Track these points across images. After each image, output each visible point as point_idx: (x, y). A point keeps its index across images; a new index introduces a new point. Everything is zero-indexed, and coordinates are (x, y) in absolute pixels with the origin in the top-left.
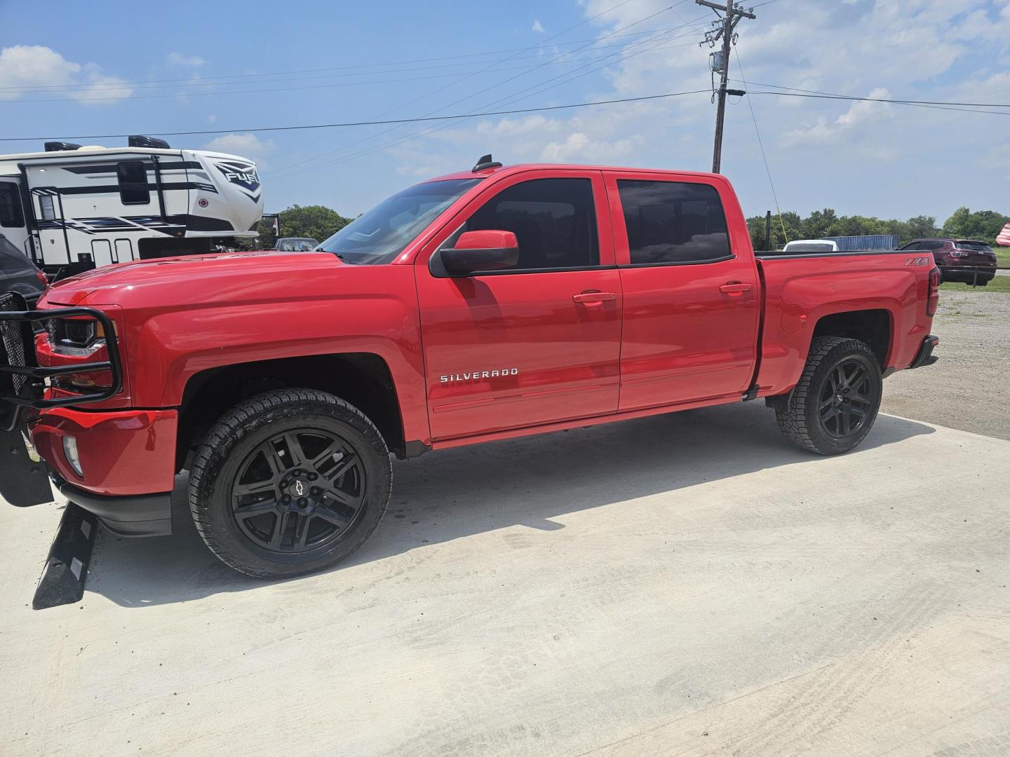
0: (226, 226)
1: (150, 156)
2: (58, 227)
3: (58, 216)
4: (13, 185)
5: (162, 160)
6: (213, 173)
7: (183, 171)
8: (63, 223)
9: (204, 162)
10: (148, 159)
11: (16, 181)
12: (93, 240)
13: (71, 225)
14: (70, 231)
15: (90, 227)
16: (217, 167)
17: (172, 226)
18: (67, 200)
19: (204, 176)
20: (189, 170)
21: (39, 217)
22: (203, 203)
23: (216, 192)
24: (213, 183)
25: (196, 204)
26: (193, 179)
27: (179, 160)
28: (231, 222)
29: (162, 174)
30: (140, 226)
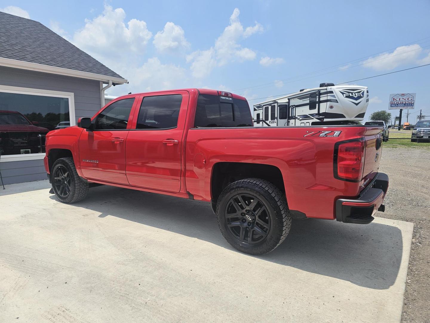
0: (342, 116)
1: (317, 91)
2: (293, 119)
3: (294, 115)
4: (286, 105)
5: (322, 92)
6: (338, 95)
7: (326, 95)
8: (295, 117)
9: (335, 91)
10: (317, 92)
11: (287, 104)
12: (301, 123)
13: (297, 118)
14: (296, 120)
15: (301, 118)
16: (341, 92)
17: (321, 117)
18: (298, 109)
19: (334, 96)
20: (328, 95)
21: (290, 116)
22: (331, 107)
23: (338, 102)
24: (337, 99)
25: (328, 108)
26: (329, 98)
27: (326, 91)
28: (344, 114)
29: (321, 97)
30: (312, 118)
